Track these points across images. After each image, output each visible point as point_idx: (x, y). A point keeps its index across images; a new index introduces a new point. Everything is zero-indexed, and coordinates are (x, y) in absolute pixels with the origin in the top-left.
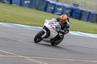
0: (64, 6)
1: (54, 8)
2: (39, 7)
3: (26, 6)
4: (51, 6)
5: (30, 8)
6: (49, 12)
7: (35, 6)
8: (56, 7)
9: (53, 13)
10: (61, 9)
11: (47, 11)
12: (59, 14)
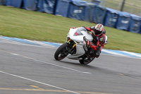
0: (131, 18)
1: (117, 21)
2: (95, 19)
3: (75, 17)
4: (112, 18)
5: (82, 20)
6: (109, 26)
7: (89, 17)
8: (120, 19)
9: (115, 27)
10: (126, 22)
11: (106, 24)
12: (125, 28)
